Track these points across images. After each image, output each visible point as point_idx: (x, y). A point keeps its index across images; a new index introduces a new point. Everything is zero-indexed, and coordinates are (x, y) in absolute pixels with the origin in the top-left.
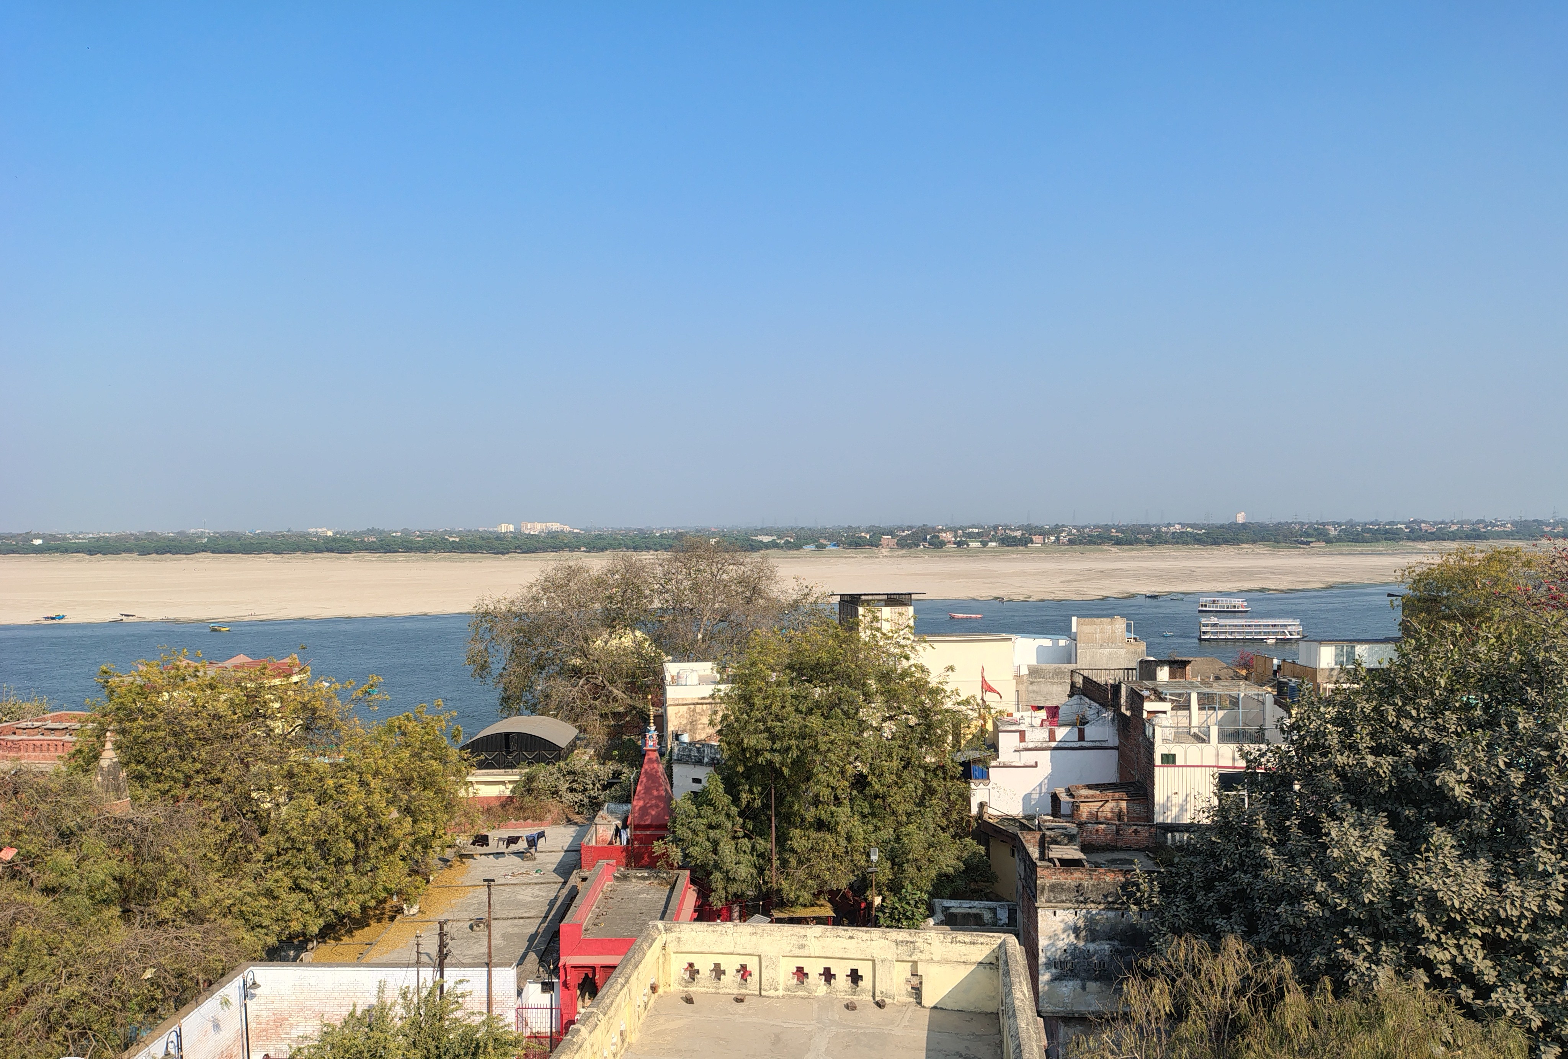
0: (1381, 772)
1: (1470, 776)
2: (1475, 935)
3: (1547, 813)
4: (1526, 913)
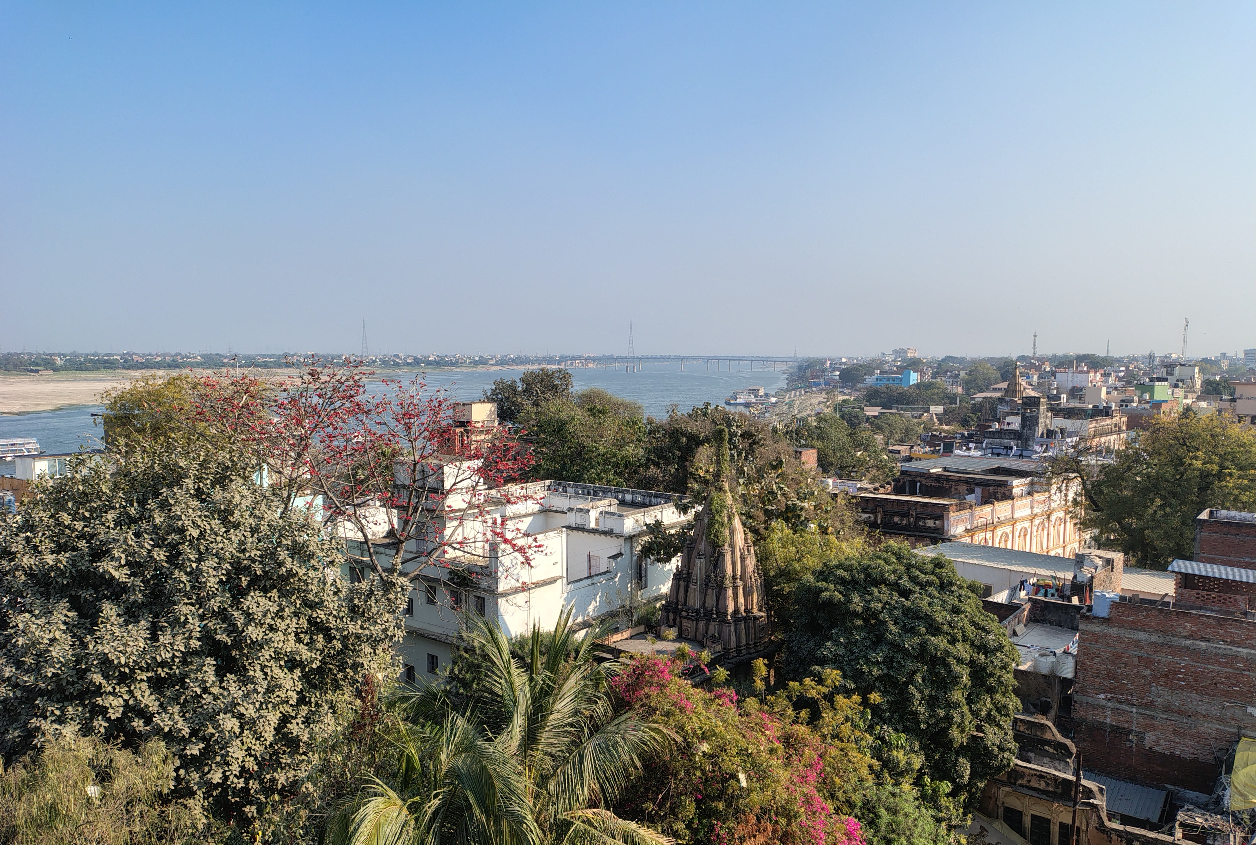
0: (62, 567)
1: (127, 561)
2: (142, 680)
3: (184, 578)
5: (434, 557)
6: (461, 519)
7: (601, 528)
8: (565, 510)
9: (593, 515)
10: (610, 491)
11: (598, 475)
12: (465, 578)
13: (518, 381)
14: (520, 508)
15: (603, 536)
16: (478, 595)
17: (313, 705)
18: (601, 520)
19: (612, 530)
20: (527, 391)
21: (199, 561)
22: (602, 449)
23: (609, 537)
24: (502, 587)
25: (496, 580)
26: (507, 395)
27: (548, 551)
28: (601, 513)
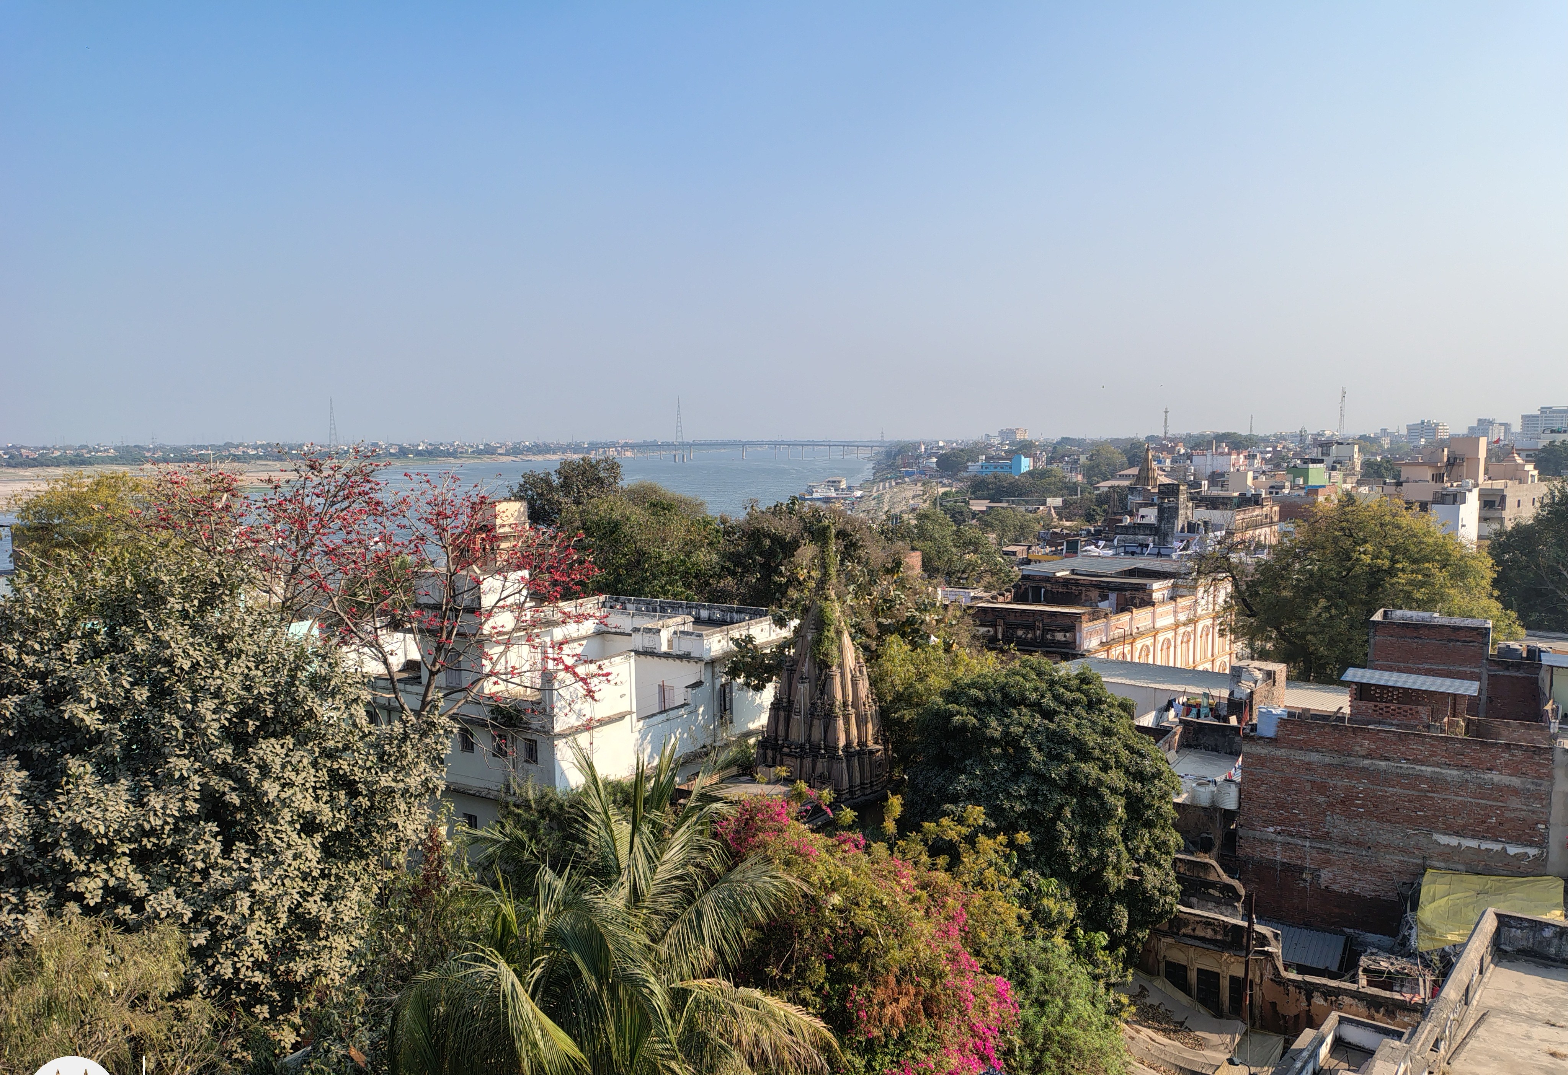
0: (8, 714)
1: (98, 702)
2: (124, 854)
3: (177, 724)
4: (169, 820)
5: (475, 691)
6: (508, 644)
7: (675, 651)
8: (628, 631)
9: (665, 635)
10: (681, 606)
11: (662, 587)
12: (511, 718)
13: (553, 473)
14: (571, 629)
15: (678, 661)
16: (529, 737)
17: (333, 878)
18: (676, 641)
19: (689, 654)
20: (566, 486)
21: (194, 702)
22: (666, 557)
23: (685, 662)
24: (559, 727)
25: (552, 717)
26: (540, 491)
27: (618, 680)
28: (675, 633)
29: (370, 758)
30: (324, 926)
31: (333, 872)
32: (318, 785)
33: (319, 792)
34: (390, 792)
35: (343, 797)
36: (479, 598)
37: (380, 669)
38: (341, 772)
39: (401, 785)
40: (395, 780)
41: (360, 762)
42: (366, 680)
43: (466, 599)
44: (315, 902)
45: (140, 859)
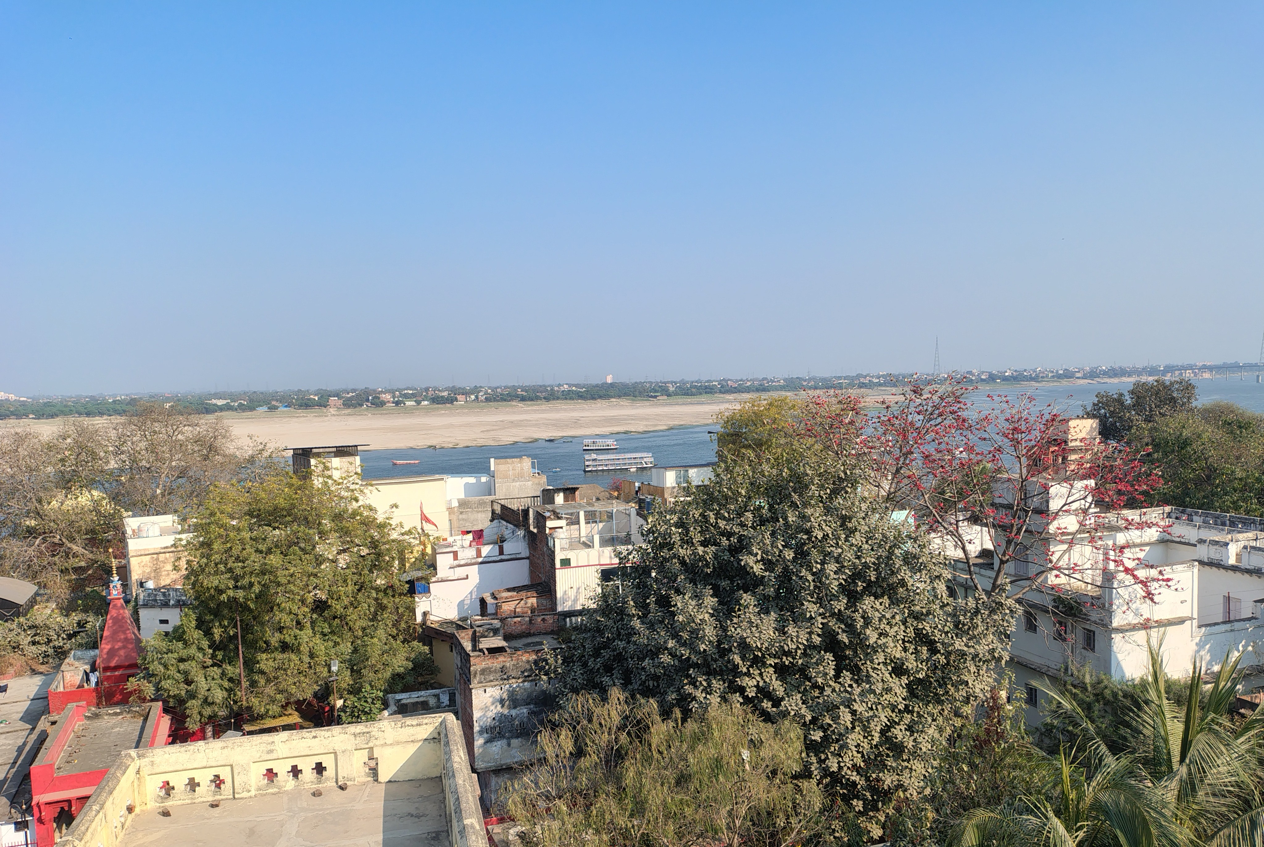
0: (708, 558)
1: (762, 557)
2: (771, 665)
3: (810, 578)
4: (800, 646)
5: (1039, 581)
6: (1071, 543)
7: (1244, 565)
8: (1193, 541)
9: (1233, 549)
10: (1254, 522)
11: (1234, 503)
12: (1072, 608)
13: (1126, 393)
14: (1134, 535)
15: (1247, 576)
16: (1088, 627)
18: (1245, 557)
19: (1260, 569)
20: (1138, 404)
21: (823, 564)
22: (1239, 474)
23: (1255, 578)
24: (1116, 622)
25: (1110, 613)
26: (1112, 410)
27: (1179, 586)
28: (1245, 547)
29: (948, 624)
30: (906, 751)
31: (916, 709)
32: (906, 639)
33: (907, 645)
34: (963, 654)
35: (925, 652)
36: (1048, 502)
37: (960, 554)
38: (924, 632)
39: (972, 650)
40: (966, 645)
41: (939, 626)
42: (947, 562)
43: (1035, 502)
44: (901, 730)
45: (782, 671)
